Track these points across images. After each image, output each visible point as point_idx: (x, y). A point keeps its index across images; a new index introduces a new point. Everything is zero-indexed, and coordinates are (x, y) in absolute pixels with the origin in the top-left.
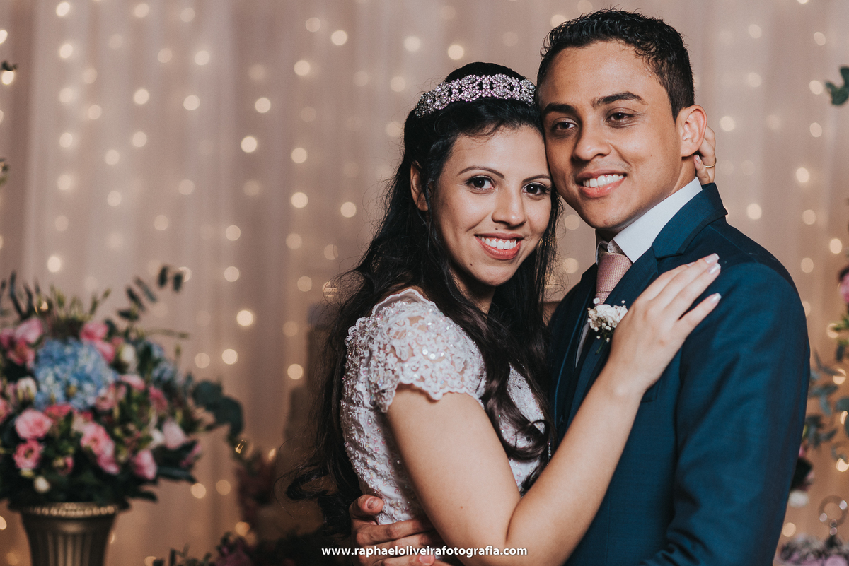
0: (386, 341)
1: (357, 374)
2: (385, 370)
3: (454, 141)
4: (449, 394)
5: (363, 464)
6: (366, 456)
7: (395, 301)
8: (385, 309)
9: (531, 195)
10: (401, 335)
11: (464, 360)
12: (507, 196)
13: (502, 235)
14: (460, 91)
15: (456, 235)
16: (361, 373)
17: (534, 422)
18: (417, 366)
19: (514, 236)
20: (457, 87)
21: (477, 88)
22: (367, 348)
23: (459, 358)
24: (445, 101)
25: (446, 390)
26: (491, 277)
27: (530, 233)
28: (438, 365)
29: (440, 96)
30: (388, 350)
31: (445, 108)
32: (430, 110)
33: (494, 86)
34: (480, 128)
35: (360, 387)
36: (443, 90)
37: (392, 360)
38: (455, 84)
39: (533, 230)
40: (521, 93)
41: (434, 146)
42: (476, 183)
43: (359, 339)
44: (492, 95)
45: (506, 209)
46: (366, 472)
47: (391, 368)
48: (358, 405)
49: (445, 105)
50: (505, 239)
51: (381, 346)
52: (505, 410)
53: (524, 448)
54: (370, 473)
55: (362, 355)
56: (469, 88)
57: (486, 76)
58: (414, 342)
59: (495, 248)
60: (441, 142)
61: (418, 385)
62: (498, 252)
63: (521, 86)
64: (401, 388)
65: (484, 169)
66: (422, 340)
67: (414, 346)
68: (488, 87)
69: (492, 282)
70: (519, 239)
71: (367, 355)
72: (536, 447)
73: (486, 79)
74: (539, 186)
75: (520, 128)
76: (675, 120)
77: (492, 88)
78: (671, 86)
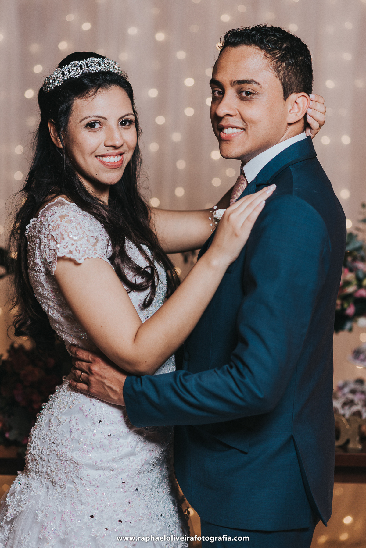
0: (48, 232)
1: (34, 253)
2: (50, 250)
3: (72, 104)
4: (88, 259)
5: (47, 306)
6: (48, 301)
7: (51, 206)
8: (46, 212)
9: (124, 126)
10: (56, 228)
11: (96, 237)
12: (110, 130)
13: (111, 154)
14: (69, 72)
15: (84, 158)
16: (37, 253)
17: (144, 268)
18: (67, 245)
19: (119, 153)
20: (67, 70)
21: (79, 69)
22: (37, 237)
23: (92, 236)
24: (61, 80)
25: (86, 256)
26: (110, 180)
27: (128, 149)
28: (79, 243)
29: (57, 77)
30: (50, 238)
31: (62, 84)
32: (53, 87)
33: (89, 65)
34: (87, 93)
35: (38, 261)
36: (59, 73)
37: (52, 244)
38: (65, 69)
39: (129, 147)
40: (105, 66)
41: (61, 108)
42: (91, 125)
43: (33, 232)
44: (89, 71)
45: (112, 139)
46: (50, 310)
47: (53, 248)
48: (38, 272)
49: (62, 82)
50: (114, 156)
51: (46, 236)
52: (126, 263)
53: (141, 283)
54: (52, 310)
55: (36, 242)
56: (74, 69)
57: (83, 60)
58: (64, 231)
59: (110, 162)
60: (65, 105)
61: (68, 256)
62: (112, 165)
63: (104, 62)
64: (59, 259)
65: (94, 117)
66: (68, 229)
67: (64, 233)
68: (86, 66)
69: (111, 183)
70: (121, 154)
71: (38, 242)
72: (148, 281)
73: (83, 62)
74: (128, 121)
75: (110, 88)
76: (285, 100)
77: (88, 67)
78: (285, 79)
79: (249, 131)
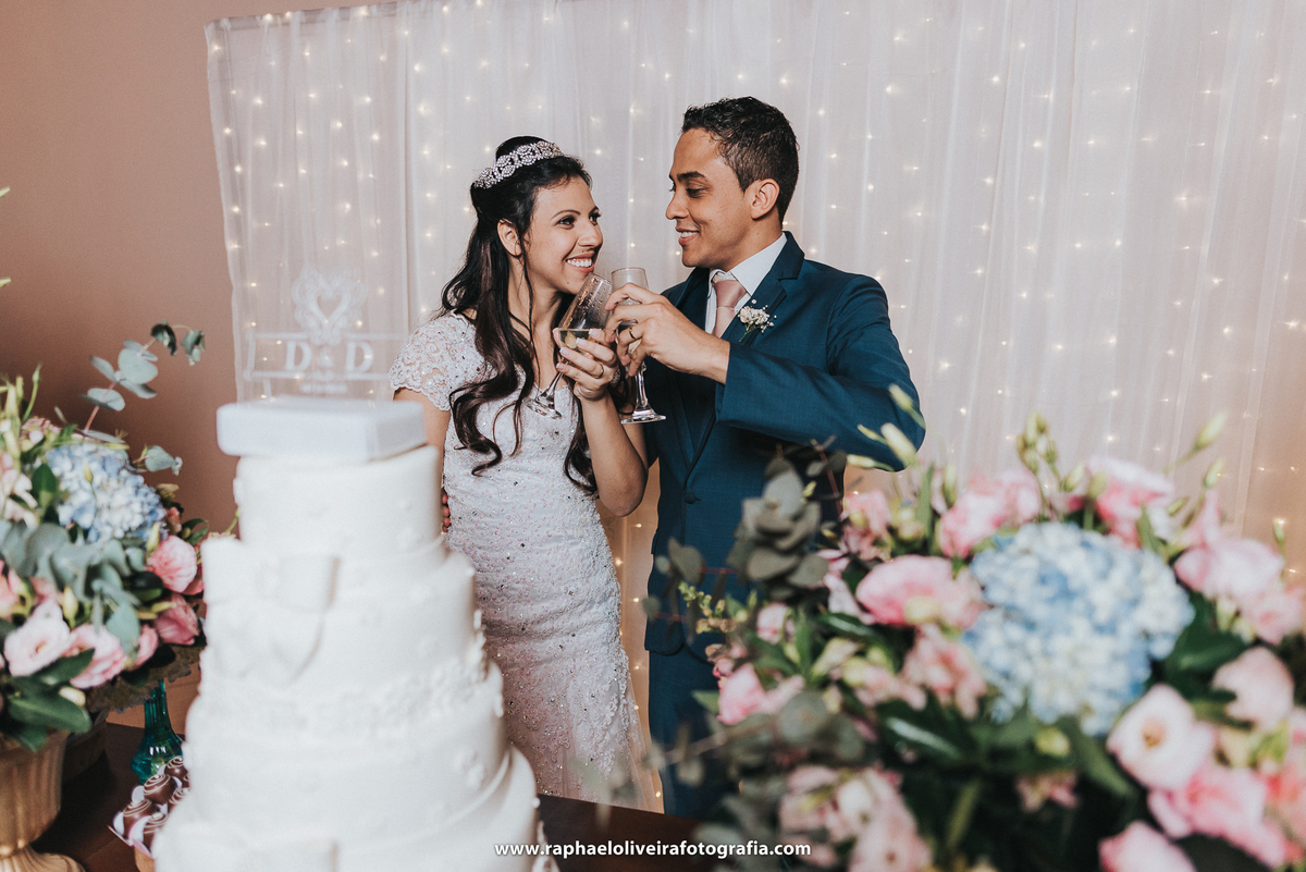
76: (744, 190)
77: (520, 159)
78: (738, 165)
79: (703, 233)
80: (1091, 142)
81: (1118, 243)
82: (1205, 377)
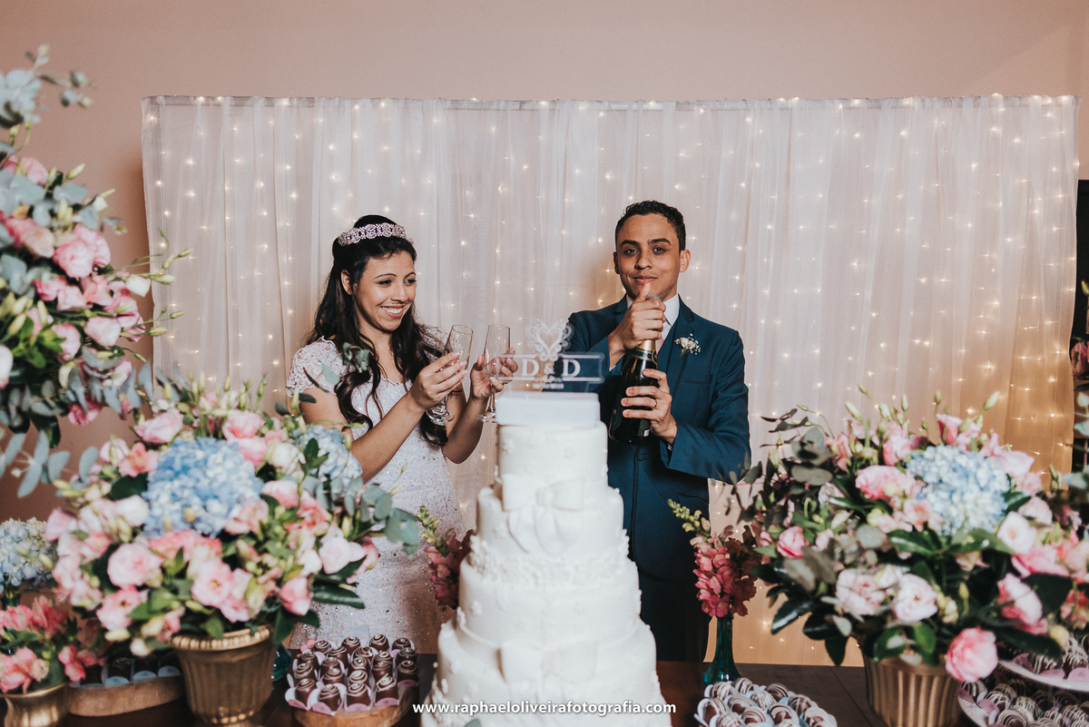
3: (366, 262)
12: (398, 287)
13: (395, 307)
14: (366, 233)
15: (371, 308)
19: (401, 306)
20: (363, 231)
21: (374, 231)
24: (357, 239)
26: (389, 325)
29: (354, 236)
32: (349, 243)
33: (383, 230)
34: (382, 255)
36: (356, 233)
40: (396, 233)
41: (355, 263)
44: (383, 235)
45: (398, 294)
49: (359, 241)
56: (370, 231)
60: (360, 261)
62: (392, 315)
63: (396, 229)
68: (380, 230)
69: (390, 328)
73: (378, 226)
75: (402, 253)
79: (661, 279)
80: (801, 227)
81: (819, 290)
82: (870, 374)
